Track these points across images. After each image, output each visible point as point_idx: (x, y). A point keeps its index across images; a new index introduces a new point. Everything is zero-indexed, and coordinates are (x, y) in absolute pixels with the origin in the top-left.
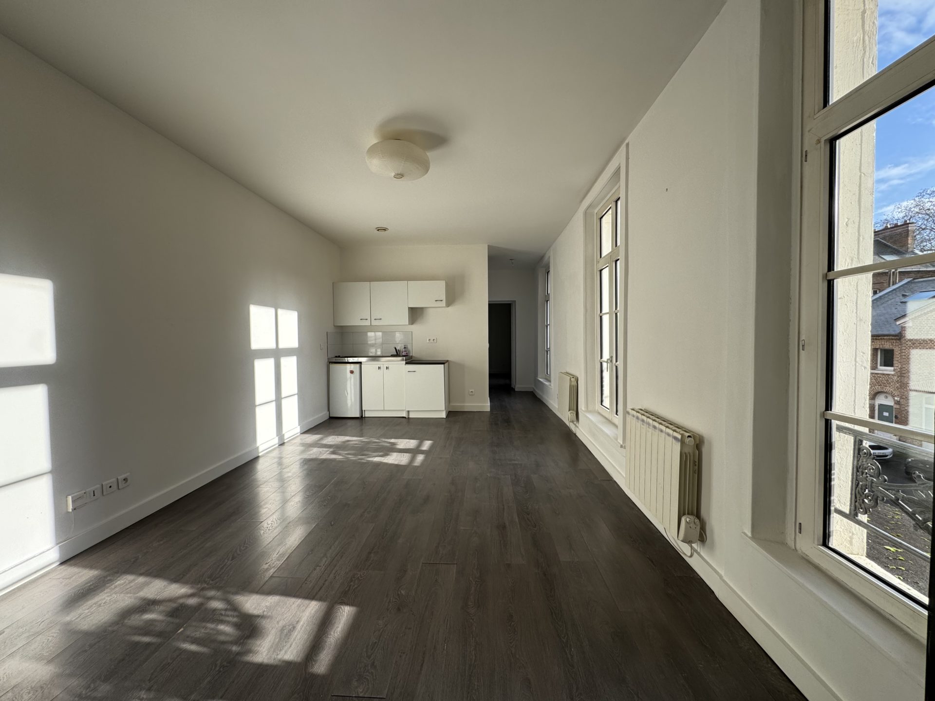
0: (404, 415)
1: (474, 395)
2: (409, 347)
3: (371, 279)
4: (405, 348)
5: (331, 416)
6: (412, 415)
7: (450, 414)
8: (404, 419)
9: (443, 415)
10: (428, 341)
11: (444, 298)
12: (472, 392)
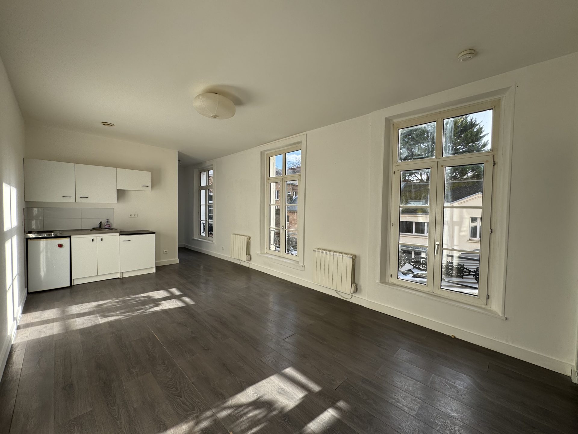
0: (118, 276)
1: (167, 254)
2: (111, 221)
3: (76, 161)
4: (107, 222)
5: (30, 291)
6: (125, 276)
7: (157, 268)
8: (118, 279)
9: (154, 271)
10: (129, 216)
11: (149, 184)
12: (166, 251)
